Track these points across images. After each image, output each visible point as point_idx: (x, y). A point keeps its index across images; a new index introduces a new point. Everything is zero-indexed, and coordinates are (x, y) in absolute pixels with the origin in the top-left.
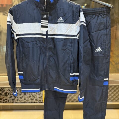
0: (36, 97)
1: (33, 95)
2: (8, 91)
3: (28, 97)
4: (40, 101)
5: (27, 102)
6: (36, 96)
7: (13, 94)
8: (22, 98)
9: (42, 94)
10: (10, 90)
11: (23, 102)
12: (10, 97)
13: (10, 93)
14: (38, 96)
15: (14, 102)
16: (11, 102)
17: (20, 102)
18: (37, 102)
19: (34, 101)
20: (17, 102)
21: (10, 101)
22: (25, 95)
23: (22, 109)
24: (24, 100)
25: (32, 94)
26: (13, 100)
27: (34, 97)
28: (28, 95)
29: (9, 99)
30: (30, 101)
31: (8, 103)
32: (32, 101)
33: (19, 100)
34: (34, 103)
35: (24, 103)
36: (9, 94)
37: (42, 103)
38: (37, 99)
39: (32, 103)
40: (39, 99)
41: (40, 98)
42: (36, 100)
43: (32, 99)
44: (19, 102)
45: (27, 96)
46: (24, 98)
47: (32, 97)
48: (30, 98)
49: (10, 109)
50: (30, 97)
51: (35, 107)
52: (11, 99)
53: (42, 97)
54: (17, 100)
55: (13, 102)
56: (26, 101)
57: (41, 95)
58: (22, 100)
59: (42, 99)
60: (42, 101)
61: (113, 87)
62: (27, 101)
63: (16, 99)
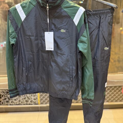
0: (31, 99)
1: (28, 97)
2: (1, 93)
3: (23, 99)
4: (35, 103)
5: (22, 104)
6: (31, 97)
7: (7, 96)
8: (17, 100)
9: (37, 95)
10: (4, 92)
11: (18, 103)
12: (4, 99)
13: (4, 95)
14: (33, 97)
15: (9, 104)
16: (6, 104)
17: (15, 103)
18: (32, 103)
19: (29, 102)
20: (11, 104)
21: (4, 103)
22: (19, 97)
23: (16, 111)
24: (19, 102)
25: (26, 96)
26: (7, 102)
27: (29, 99)
28: (23, 97)
29: (3, 101)
30: (25, 103)
31: (2, 105)
32: (27, 102)
33: (14, 102)
34: (30, 104)
35: (19, 105)
36: (2, 96)
37: (37, 104)
38: (32, 100)
39: (27, 104)
40: (34, 101)
41: (35, 99)
42: (31, 102)
43: (27, 101)
44: (13, 104)
45: (21, 98)
46: (18, 100)
47: (27, 99)
48: (24, 100)
49: (4, 111)
50: (25, 98)
51: (31, 109)
52: (5, 101)
53: (37, 98)
54: (12, 102)
55: (7, 104)
56: (20, 102)
57: (36, 97)
58: (17, 102)
59: (37, 100)
60: (37, 103)
61: (109, 87)
62: (22, 102)
63: (10, 101)
